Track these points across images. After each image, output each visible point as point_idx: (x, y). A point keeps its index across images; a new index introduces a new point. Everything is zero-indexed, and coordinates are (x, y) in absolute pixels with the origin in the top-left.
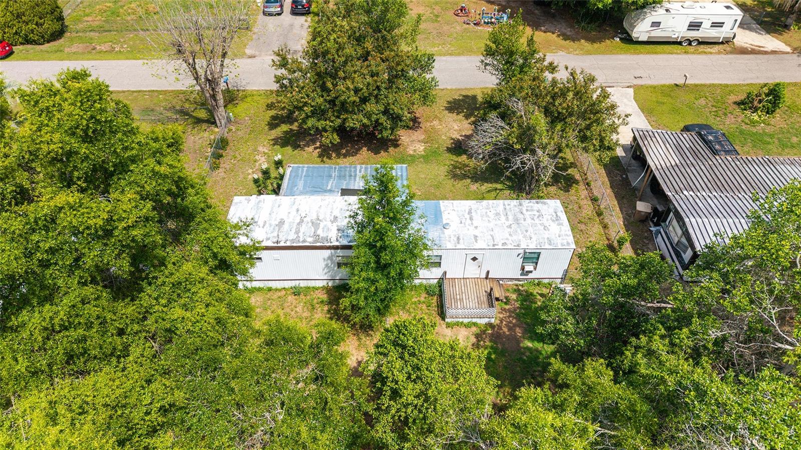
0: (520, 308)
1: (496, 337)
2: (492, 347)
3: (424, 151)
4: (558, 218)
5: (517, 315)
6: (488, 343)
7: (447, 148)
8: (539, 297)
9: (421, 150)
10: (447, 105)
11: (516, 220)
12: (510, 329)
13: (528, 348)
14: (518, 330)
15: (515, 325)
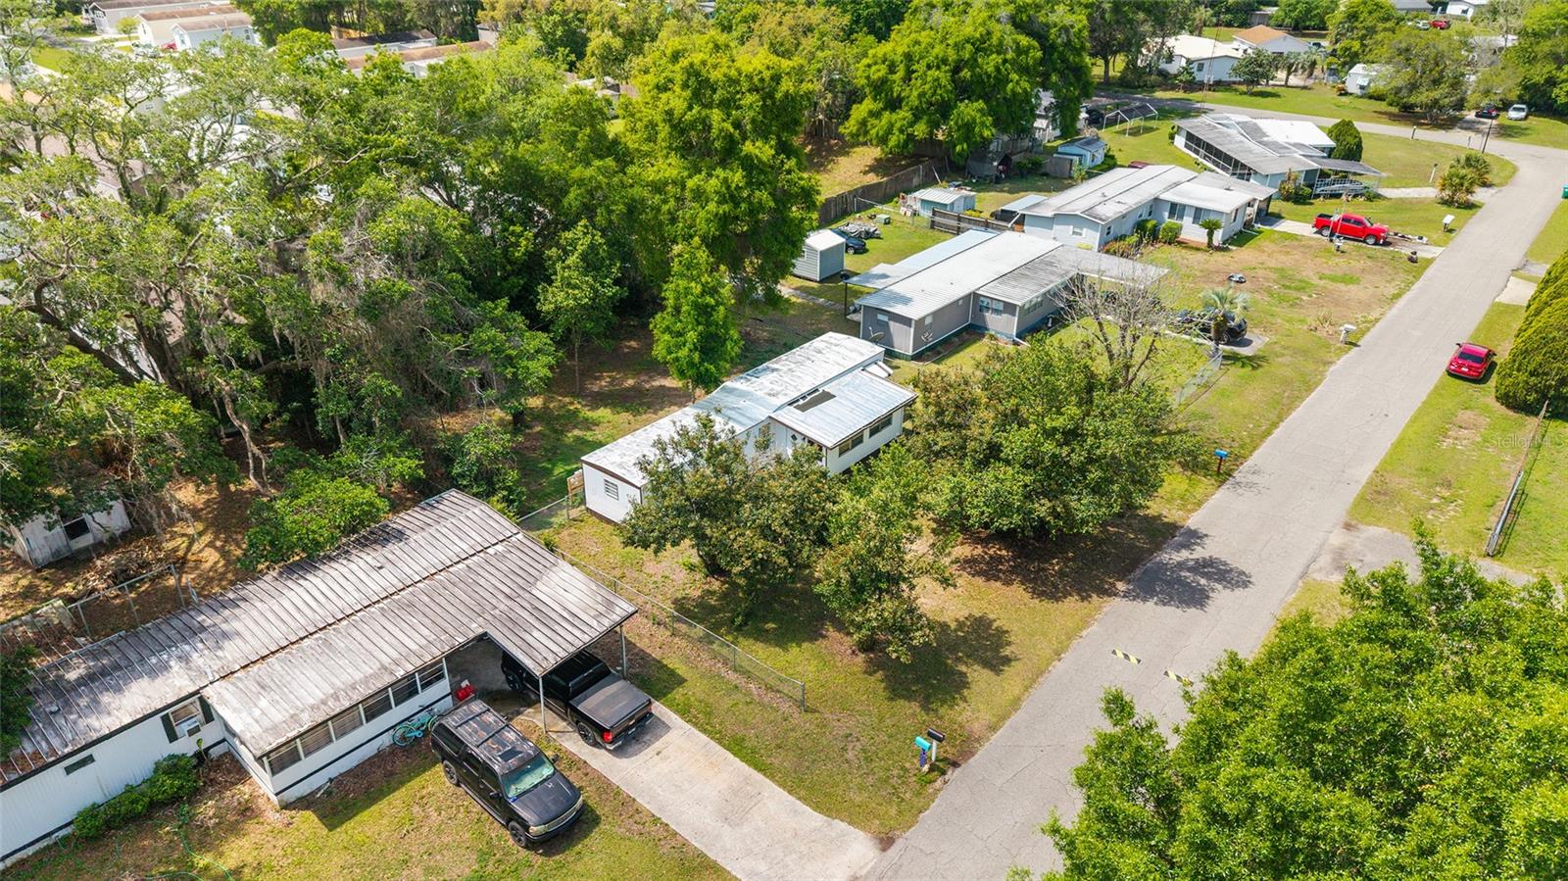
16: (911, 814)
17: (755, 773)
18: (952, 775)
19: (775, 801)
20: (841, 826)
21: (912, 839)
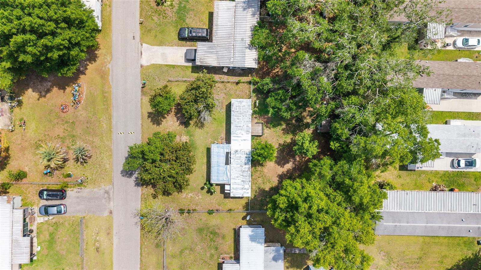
0: (258, 115)
1: (267, 122)
2: (270, 124)
3: (187, 136)
4: (240, 102)
5: (261, 116)
6: (269, 125)
7: (185, 127)
8: (255, 109)
9: (186, 138)
10: (156, 125)
11: (240, 114)
12: (265, 119)
13: (271, 115)
14: (265, 117)
15: (264, 117)
16: (142, 73)
17: (167, 64)
18: (141, 86)
19: (160, 61)
20: (149, 64)
21: (139, 69)
